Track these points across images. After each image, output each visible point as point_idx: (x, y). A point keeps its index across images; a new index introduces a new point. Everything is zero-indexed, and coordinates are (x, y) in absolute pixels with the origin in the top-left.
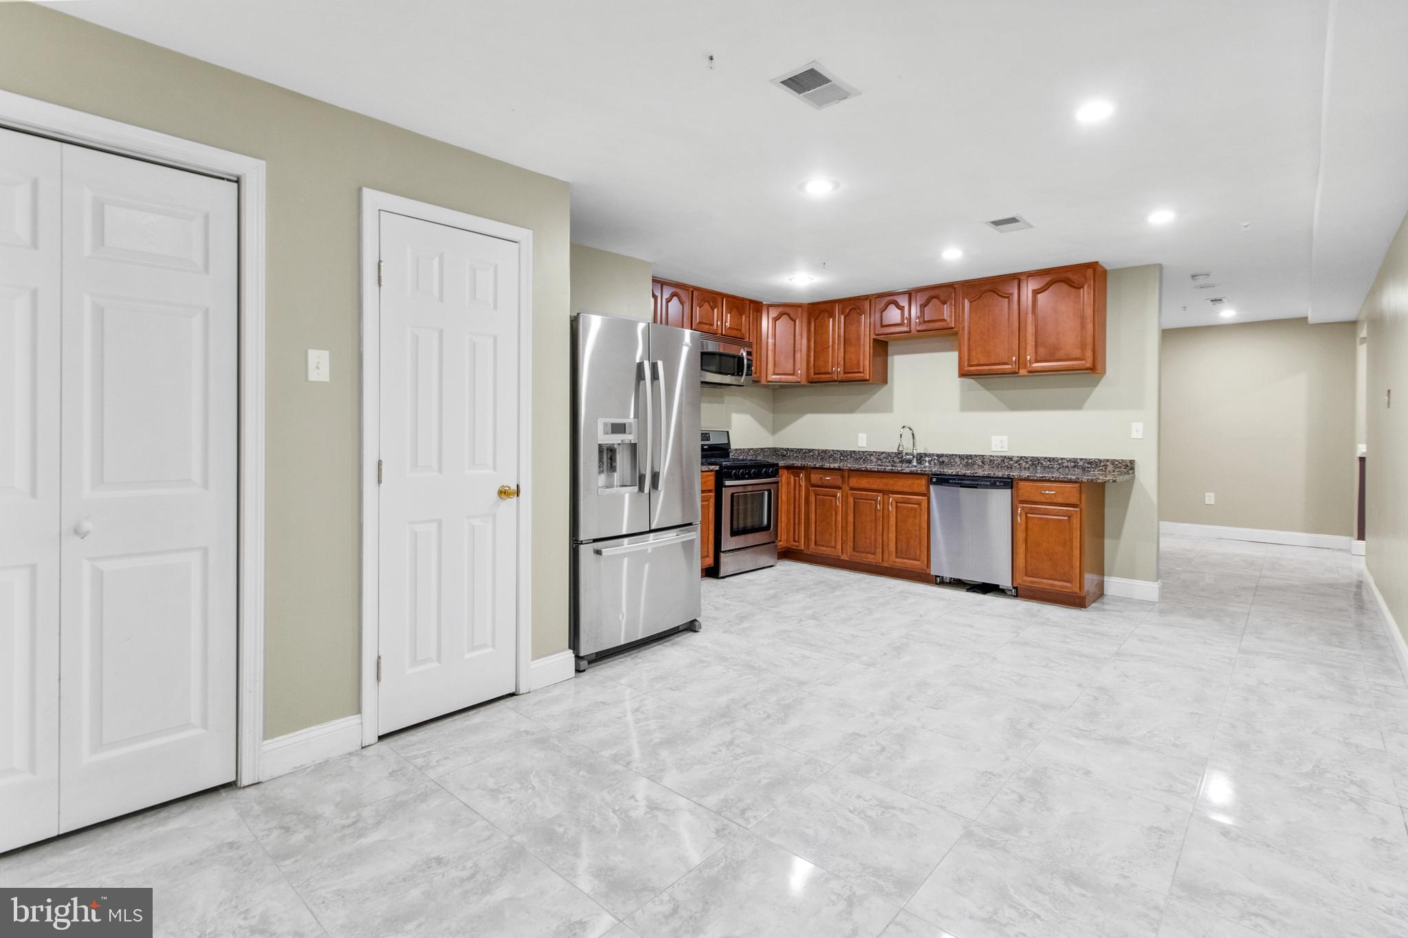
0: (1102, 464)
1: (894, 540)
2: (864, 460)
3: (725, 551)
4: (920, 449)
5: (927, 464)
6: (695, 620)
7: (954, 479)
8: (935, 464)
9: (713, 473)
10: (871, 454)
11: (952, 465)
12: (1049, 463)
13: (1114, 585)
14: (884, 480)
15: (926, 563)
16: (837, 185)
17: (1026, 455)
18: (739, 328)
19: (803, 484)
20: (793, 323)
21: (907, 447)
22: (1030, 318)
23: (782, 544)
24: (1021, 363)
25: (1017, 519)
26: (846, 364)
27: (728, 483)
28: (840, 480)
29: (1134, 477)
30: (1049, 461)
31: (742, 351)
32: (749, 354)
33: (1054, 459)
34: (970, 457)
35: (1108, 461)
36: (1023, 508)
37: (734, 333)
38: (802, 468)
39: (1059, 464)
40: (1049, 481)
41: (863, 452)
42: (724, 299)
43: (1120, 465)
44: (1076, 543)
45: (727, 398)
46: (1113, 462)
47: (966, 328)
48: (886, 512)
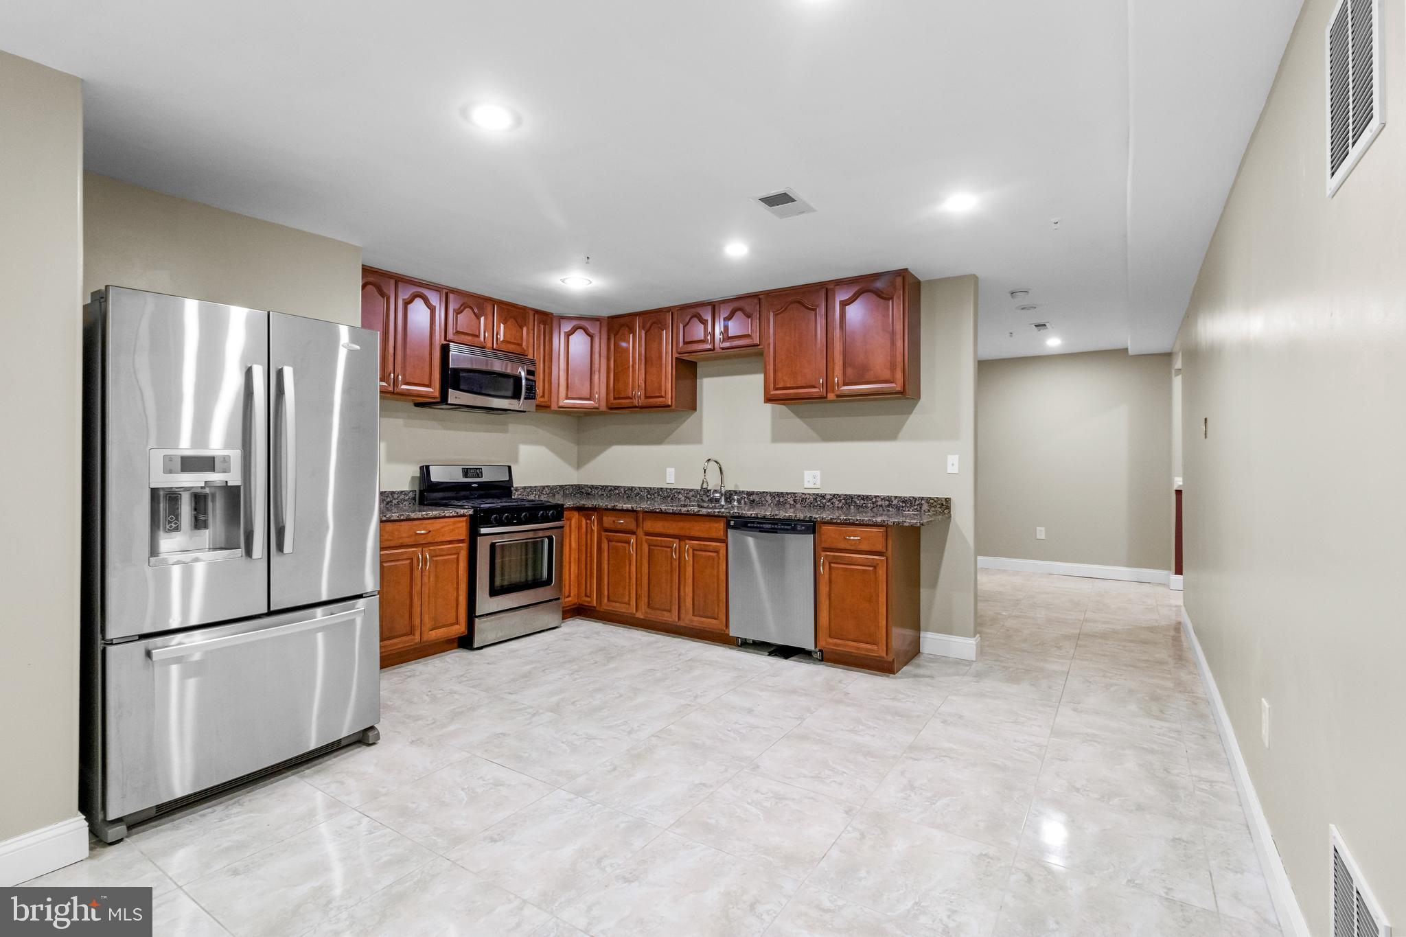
0: (917, 502)
1: (691, 595)
2: (672, 499)
3: (483, 615)
4: (729, 486)
5: (735, 503)
6: (372, 728)
7: (753, 523)
8: (745, 503)
9: (465, 519)
10: (679, 491)
11: (763, 505)
12: (862, 502)
13: (931, 641)
14: (681, 524)
15: (725, 622)
16: (518, 121)
17: (840, 493)
18: (520, 342)
19: (595, 528)
20: (589, 338)
21: (713, 483)
22: (837, 332)
23: (571, 600)
24: (828, 385)
25: (820, 569)
26: (647, 387)
27: (483, 530)
28: (634, 524)
29: (950, 517)
30: (863, 499)
31: (520, 370)
32: (530, 373)
33: (867, 497)
34: (781, 495)
35: (922, 499)
36: (826, 556)
37: (511, 348)
38: (594, 509)
39: (873, 503)
40: (853, 524)
41: (671, 489)
42: (496, 306)
43: (935, 504)
44: (882, 598)
45: (511, 427)
46: (928, 500)
47: (772, 346)
48: (683, 562)
